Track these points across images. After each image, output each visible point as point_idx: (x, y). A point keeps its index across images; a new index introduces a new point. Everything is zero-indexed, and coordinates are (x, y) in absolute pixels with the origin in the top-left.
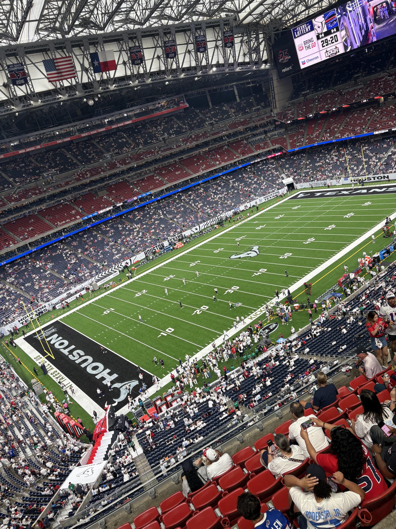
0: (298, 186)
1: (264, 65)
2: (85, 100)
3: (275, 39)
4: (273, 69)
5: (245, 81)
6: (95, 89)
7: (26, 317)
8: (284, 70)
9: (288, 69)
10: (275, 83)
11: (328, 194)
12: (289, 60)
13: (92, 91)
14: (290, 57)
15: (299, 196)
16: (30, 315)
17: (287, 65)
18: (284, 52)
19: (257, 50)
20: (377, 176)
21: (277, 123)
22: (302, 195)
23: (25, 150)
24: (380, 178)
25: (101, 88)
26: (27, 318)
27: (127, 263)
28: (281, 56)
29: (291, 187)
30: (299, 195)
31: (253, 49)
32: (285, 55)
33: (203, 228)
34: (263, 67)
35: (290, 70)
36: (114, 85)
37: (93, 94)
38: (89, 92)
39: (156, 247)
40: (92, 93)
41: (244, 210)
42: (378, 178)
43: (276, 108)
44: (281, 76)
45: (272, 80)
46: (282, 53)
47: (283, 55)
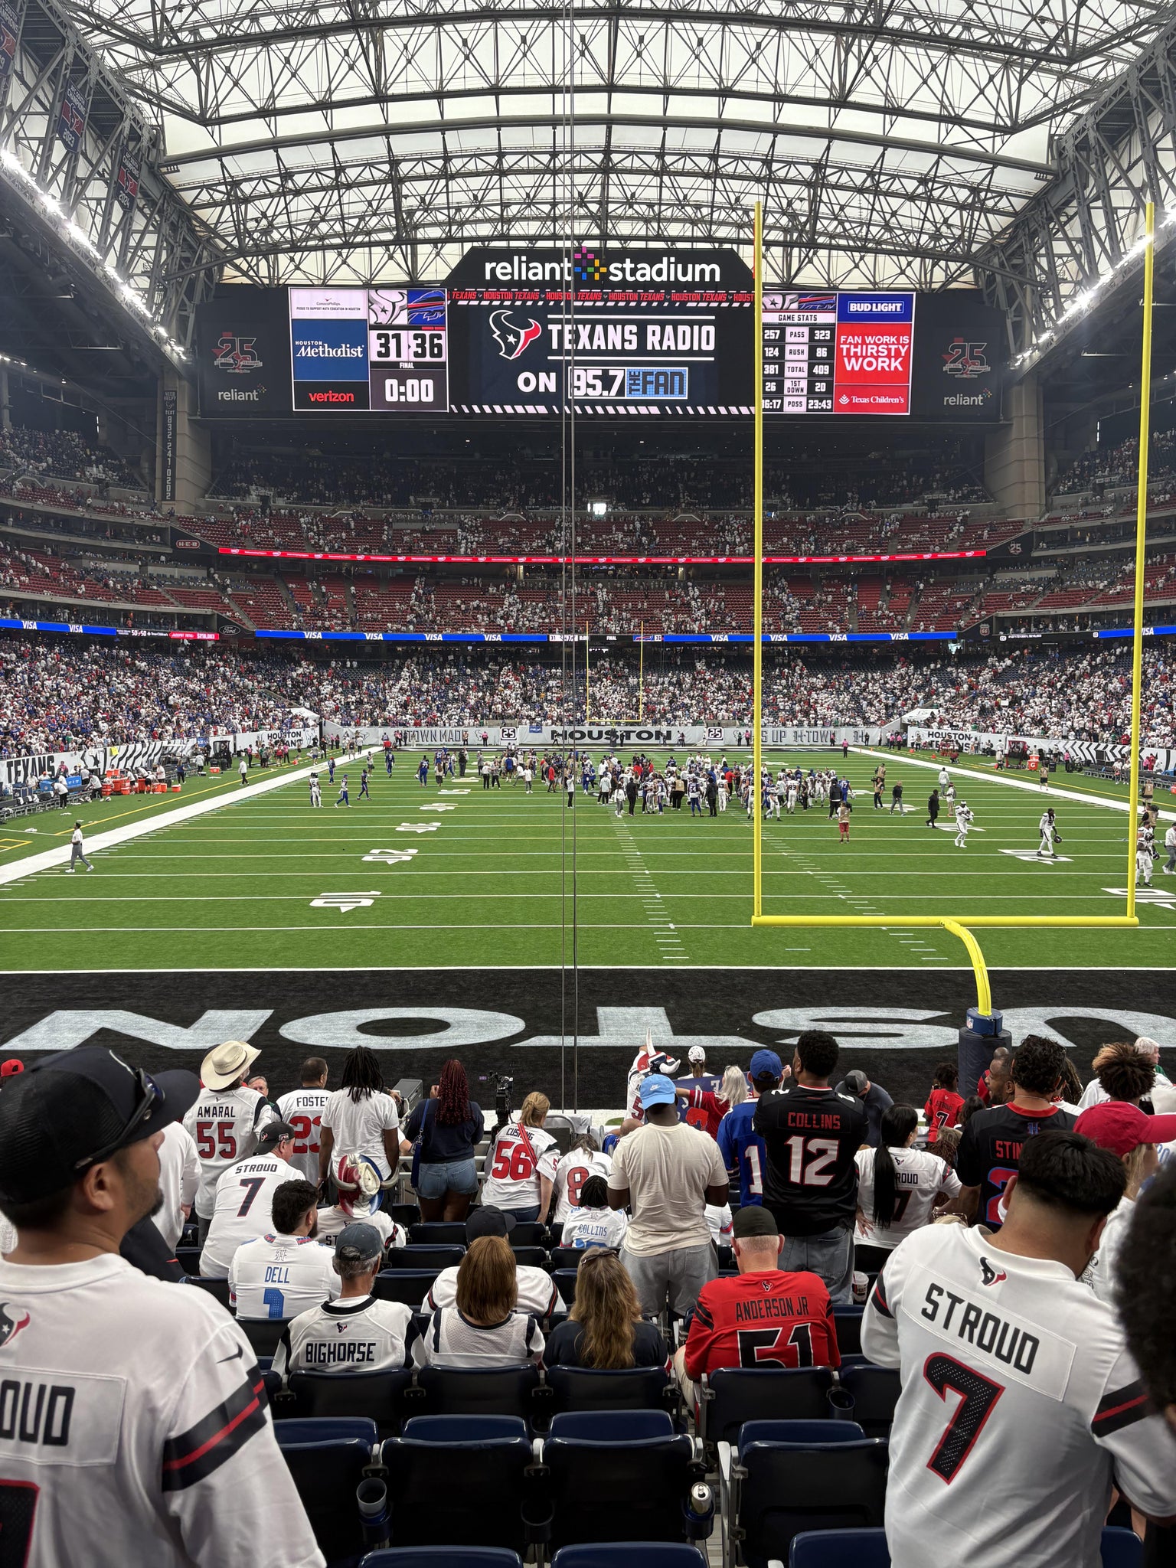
4: (180, 377)
8: (226, 396)
9: (243, 396)
10: (184, 422)
12: (255, 370)
14: (261, 364)
17: (242, 382)
18: (242, 343)
20: (638, 729)
24: (645, 735)
28: (226, 347)
32: (243, 352)
35: (249, 402)
42: (639, 736)
43: (173, 498)
45: (174, 408)
46: (233, 342)
47: (233, 349)
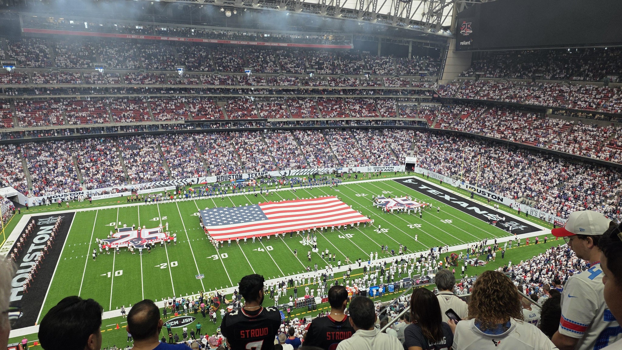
0: (417, 169)
1: (442, 31)
2: (222, 10)
3: (465, 7)
4: (452, 38)
5: (423, 41)
6: (237, 3)
7: (57, 196)
8: (462, 43)
9: (466, 43)
10: (450, 53)
11: (432, 191)
12: (470, 34)
13: (233, 3)
14: (471, 32)
15: (406, 181)
16: (62, 196)
17: (466, 39)
18: (468, 24)
19: (439, 14)
20: (492, 194)
21: (435, 95)
22: (410, 181)
23: (168, 38)
24: (494, 197)
25: (243, 3)
26: (58, 198)
27: (193, 181)
28: (463, 27)
29: (410, 167)
30: (407, 179)
31: (434, 11)
32: (468, 28)
33: (294, 174)
34: (441, 32)
35: (468, 45)
36: (259, 5)
37: (233, 7)
38: (229, 3)
39: (233, 176)
40: (232, 5)
41: (346, 173)
42: (492, 196)
43: (441, 79)
44: (458, 48)
45: (448, 49)
46: (465, 25)
47: (465, 27)
